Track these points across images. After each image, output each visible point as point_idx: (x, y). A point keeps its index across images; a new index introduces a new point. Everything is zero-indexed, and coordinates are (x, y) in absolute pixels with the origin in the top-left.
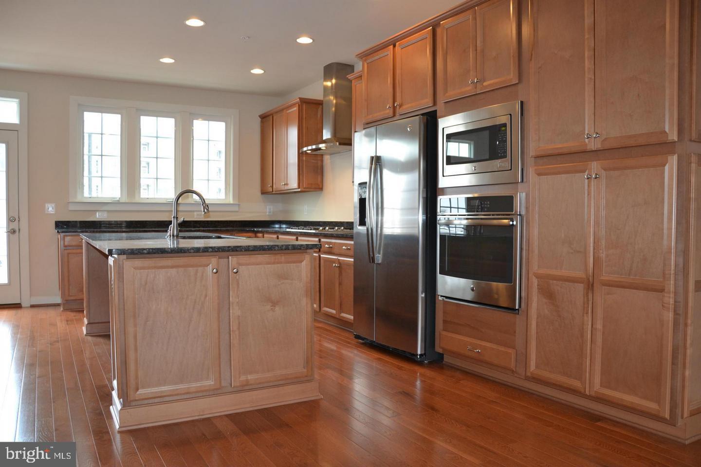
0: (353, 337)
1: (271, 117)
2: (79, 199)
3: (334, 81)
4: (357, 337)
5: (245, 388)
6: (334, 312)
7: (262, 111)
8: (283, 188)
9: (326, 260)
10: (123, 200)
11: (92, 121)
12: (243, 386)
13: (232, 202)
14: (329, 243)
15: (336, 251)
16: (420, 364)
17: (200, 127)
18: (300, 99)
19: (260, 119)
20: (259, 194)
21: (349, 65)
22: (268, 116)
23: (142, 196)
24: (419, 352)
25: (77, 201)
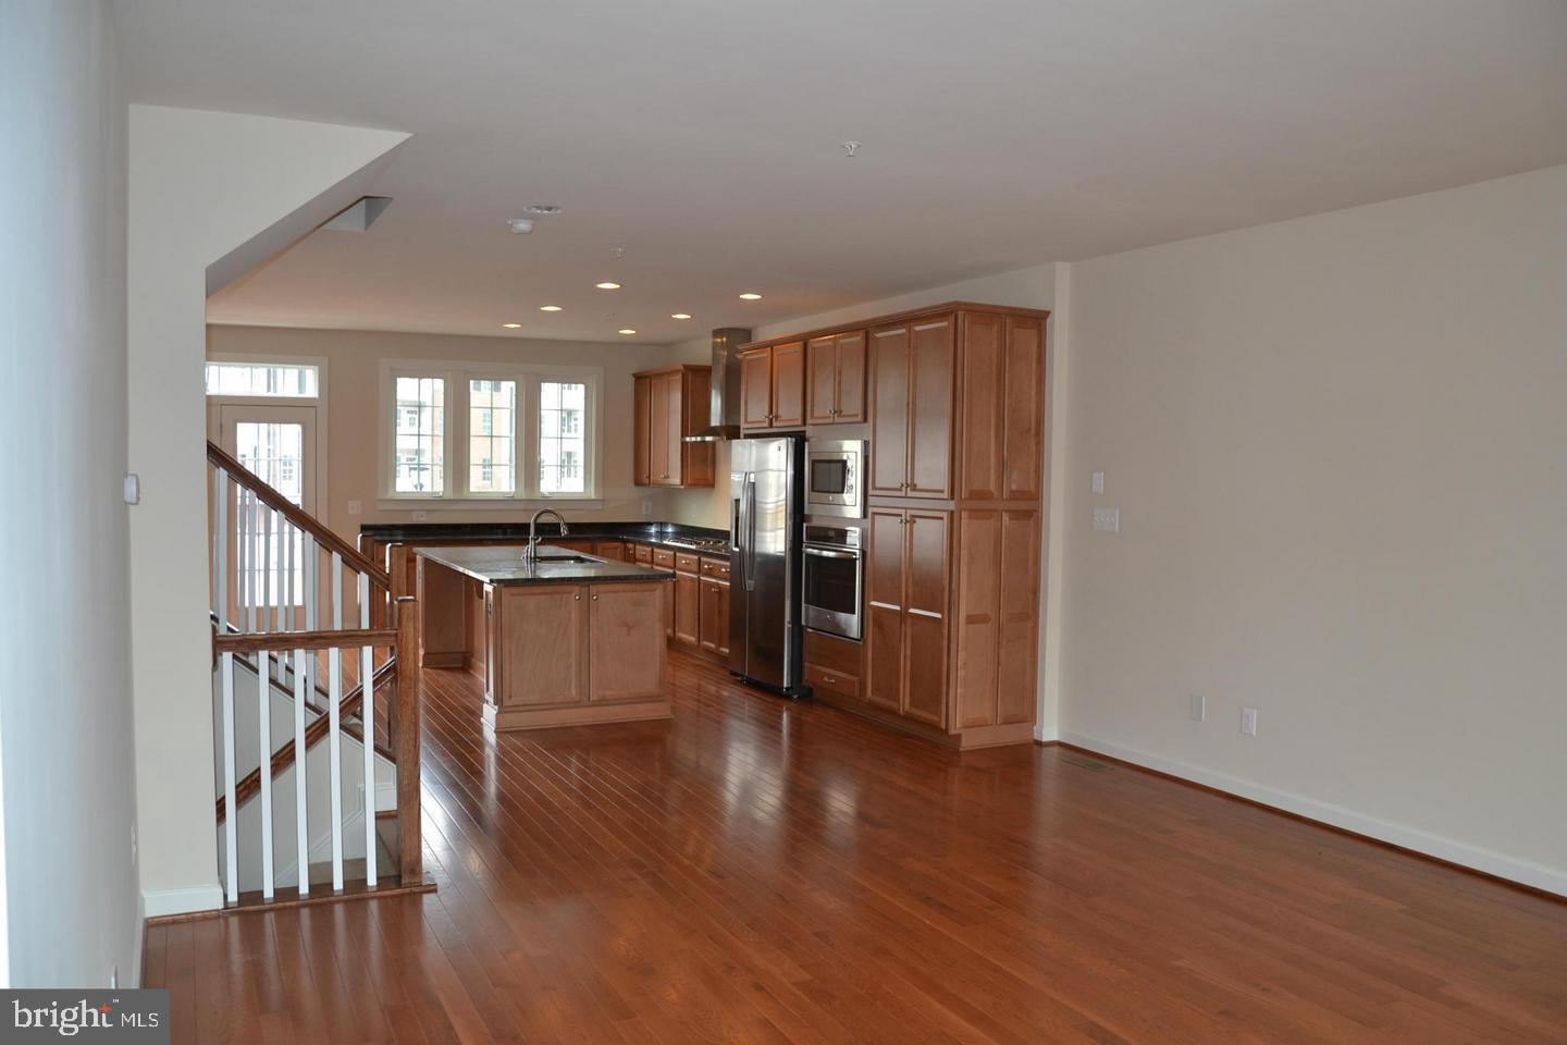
0: (728, 673)
1: (648, 380)
2: (390, 495)
3: (724, 339)
4: (734, 674)
5: (602, 702)
6: (713, 646)
7: (635, 368)
8: (662, 481)
9: (708, 583)
10: (446, 497)
11: (406, 388)
12: (601, 701)
13: (593, 497)
14: (709, 564)
15: (715, 573)
16: (788, 697)
17: (550, 393)
18: (684, 366)
19: (633, 379)
20: (632, 484)
21: (743, 330)
22: (646, 377)
23: (472, 489)
24: (785, 685)
25: (387, 498)
